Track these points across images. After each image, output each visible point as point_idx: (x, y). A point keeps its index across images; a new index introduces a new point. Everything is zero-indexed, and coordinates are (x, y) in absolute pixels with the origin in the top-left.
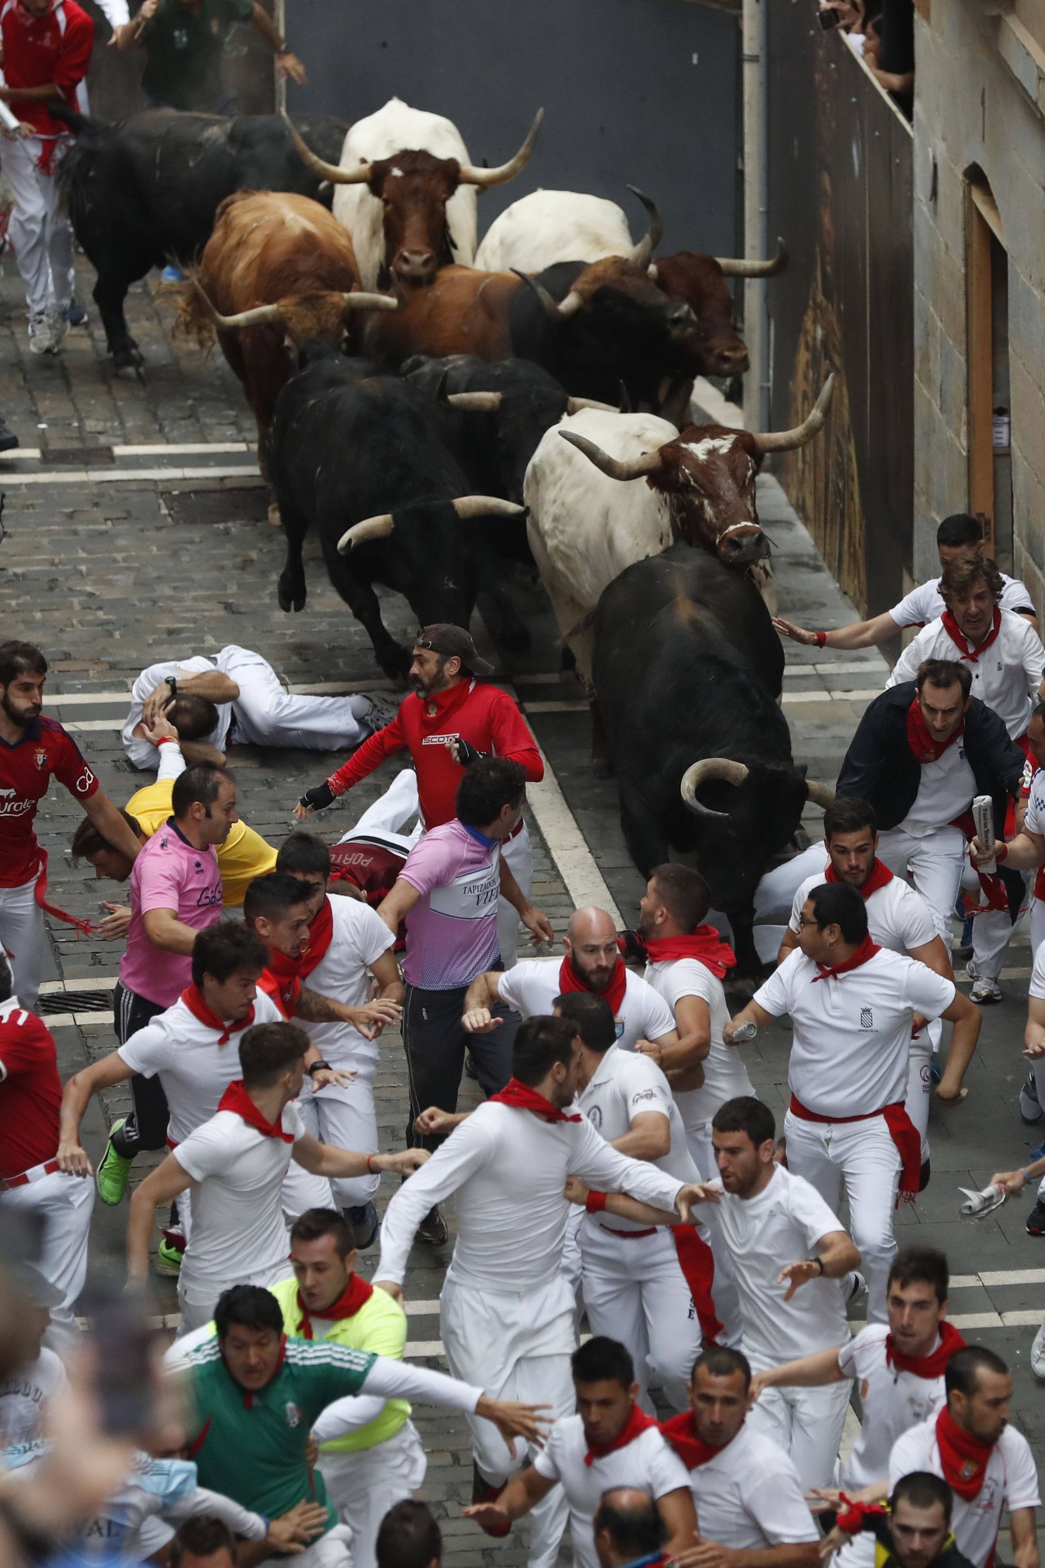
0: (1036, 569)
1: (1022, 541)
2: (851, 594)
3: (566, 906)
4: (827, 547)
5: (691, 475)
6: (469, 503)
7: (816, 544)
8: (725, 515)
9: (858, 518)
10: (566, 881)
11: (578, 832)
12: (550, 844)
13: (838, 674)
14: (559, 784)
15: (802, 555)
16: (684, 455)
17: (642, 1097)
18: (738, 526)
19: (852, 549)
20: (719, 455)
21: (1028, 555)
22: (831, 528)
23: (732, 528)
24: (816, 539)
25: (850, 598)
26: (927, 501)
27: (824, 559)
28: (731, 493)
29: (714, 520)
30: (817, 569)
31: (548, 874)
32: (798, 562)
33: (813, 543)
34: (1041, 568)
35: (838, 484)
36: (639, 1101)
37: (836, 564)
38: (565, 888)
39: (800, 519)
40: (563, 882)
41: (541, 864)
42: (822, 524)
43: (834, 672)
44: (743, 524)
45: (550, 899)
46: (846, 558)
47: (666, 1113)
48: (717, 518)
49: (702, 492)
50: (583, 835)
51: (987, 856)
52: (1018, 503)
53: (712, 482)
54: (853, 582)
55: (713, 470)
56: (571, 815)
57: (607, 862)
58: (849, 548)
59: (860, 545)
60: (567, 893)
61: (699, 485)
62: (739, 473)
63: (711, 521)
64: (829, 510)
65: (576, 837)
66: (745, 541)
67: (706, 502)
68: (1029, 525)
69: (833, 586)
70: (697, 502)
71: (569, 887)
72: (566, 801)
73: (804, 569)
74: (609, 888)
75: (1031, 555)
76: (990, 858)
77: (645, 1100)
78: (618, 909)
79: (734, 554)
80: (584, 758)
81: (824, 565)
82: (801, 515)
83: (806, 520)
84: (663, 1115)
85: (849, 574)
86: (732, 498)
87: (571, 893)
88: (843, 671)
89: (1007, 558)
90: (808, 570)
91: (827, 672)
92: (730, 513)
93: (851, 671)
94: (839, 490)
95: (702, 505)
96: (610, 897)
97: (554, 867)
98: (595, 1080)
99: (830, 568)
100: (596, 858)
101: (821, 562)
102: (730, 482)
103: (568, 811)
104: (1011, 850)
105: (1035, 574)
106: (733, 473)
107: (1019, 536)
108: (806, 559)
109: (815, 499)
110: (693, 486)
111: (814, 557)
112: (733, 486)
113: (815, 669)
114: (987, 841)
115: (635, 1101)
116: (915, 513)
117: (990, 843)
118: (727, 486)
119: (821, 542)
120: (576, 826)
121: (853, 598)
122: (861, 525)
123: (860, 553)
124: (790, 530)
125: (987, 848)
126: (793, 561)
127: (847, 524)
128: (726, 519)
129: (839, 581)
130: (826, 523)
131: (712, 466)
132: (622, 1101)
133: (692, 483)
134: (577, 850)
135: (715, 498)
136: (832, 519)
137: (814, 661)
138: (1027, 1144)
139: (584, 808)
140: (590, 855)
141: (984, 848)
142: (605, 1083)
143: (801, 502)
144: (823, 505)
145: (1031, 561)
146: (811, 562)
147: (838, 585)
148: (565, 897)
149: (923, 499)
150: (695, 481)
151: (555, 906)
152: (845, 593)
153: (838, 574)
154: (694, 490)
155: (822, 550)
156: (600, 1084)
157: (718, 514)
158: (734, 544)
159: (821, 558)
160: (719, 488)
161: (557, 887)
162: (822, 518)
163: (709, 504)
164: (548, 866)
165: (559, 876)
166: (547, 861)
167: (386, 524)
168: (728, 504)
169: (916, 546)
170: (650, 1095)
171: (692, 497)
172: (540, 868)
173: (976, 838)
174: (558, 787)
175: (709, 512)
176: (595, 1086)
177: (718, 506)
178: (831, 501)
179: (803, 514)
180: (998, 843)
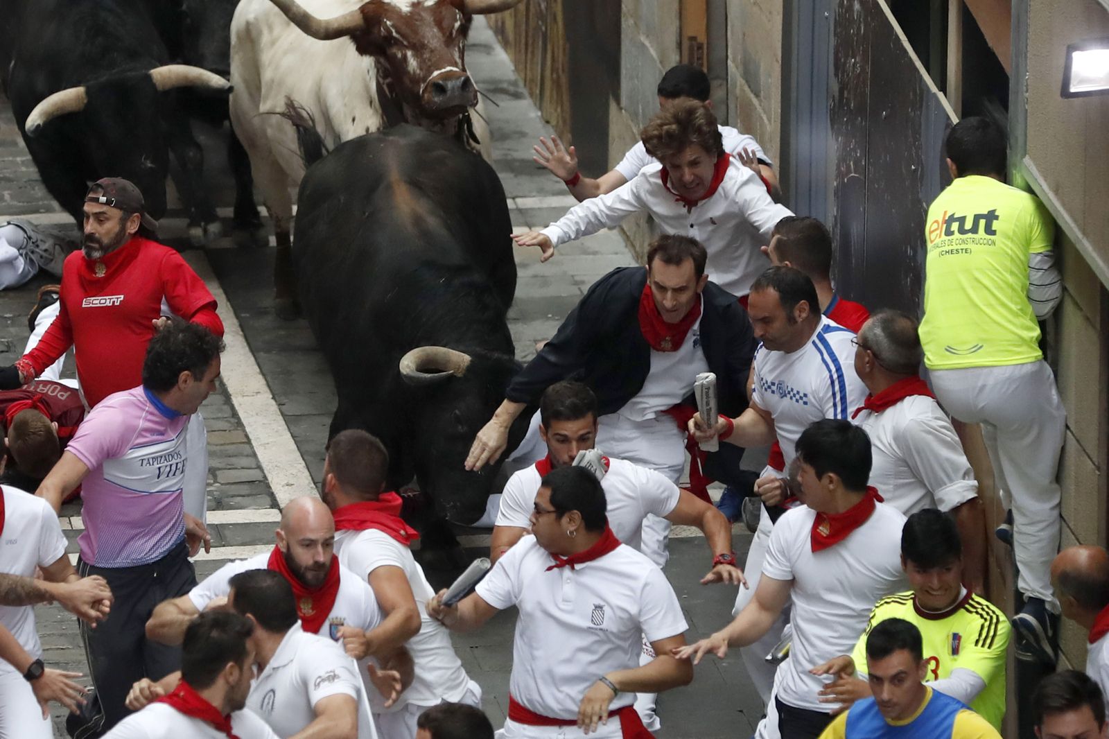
0: (752, 96)
1: (737, 68)
2: (554, 122)
3: (247, 456)
4: (528, 72)
5: (393, 26)
6: (168, 73)
7: (517, 69)
8: (429, 63)
9: (561, 42)
10: (248, 429)
11: (261, 377)
12: (230, 390)
13: (539, 209)
14: (241, 326)
15: (501, 81)
16: (386, 10)
17: (323, 680)
18: (443, 70)
19: (555, 76)
20: (423, 7)
21: (744, 82)
22: (533, 52)
23: (436, 73)
24: (516, 62)
25: (553, 127)
26: (635, 23)
27: (525, 85)
28: (435, 40)
29: (418, 71)
30: (517, 96)
31: (229, 422)
32: (497, 89)
33: (513, 68)
34: (757, 95)
35: (540, 5)
36: (322, 685)
37: (538, 92)
38: (247, 436)
39: (499, 42)
40: (244, 431)
41: (220, 410)
42: (523, 46)
43: (536, 206)
44: (449, 68)
45: (231, 449)
46: (548, 84)
47: (354, 694)
48: (421, 69)
49: (405, 43)
50: (266, 380)
51: (708, 434)
52: (732, 26)
53: (416, 32)
54: (556, 110)
55: (417, 20)
56: (253, 359)
57: (291, 409)
58: (552, 74)
59: (563, 70)
60: (249, 442)
61: (402, 36)
62: (445, 24)
63: (414, 73)
64: (530, 34)
65: (258, 382)
66: (450, 85)
67: (409, 53)
68: (745, 51)
69: (535, 114)
70: (399, 55)
71: (251, 436)
72: (249, 344)
73: (503, 96)
74: (293, 437)
75: (747, 81)
76: (711, 437)
77: (326, 683)
78: (303, 459)
79: (437, 99)
80: (268, 299)
81: (525, 91)
82: (500, 37)
83: (505, 44)
84: (351, 697)
85: (551, 102)
86: (438, 45)
87: (253, 442)
88: (545, 205)
89: (721, 85)
90: (508, 97)
91: (528, 206)
92: (434, 60)
93: (553, 205)
94: (541, 10)
95: (405, 57)
96: (294, 447)
97: (235, 414)
98: (273, 663)
99: (531, 95)
100: (280, 405)
101: (522, 89)
102: (435, 30)
103: (250, 354)
104: (738, 426)
105: (750, 103)
106: (439, 23)
107: (734, 61)
108: (505, 86)
109: (515, 23)
110: (395, 38)
111: (515, 84)
112: (440, 35)
113: (515, 203)
114: (709, 419)
115: (317, 685)
116: (623, 36)
117: (713, 421)
118: (432, 36)
119: (521, 67)
120: (258, 370)
121: (556, 128)
122: (564, 50)
123: (564, 80)
124: (489, 54)
125: (709, 426)
126: (492, 87)
127: (549, 47)
128: (430, 67)
129: (541, 109)
130: (526, 49)
131: (416, 17)
132: (304, 686)
133: (394, 34)
134: (259, 396)
135: (418, 48)
136: (533, 43)
137: (514, 194)
138: (741, 711)
139: (268, 351)
140: (273, 402)
141: (705, 426)
142: (284, 666)
143: (500, 24)
144: (523, 27)
145: (746, 88)
146: (512, 89)
147: (539, 114)
148: (247, 446)
149: (631, 22)
150: (397, 32)
151: (236, 456)
152: (548, 122)
153: (540, 104)
154: (397, 42)
155: (523, 76)
156: (278, 668)
157: (422, 63)
158: (439, 88)
159: (521, 84)
160: (423, 37)
161: (237, 436)
162: (523, 41)
163: (413, 55)
164: (228, 413)
165: (239, 424)
166: (226, 408)
167: (78, 97)
168: (432, 51)
169: (623, 71)
170: (332, 677)
171: (394, 50)
172: (220, 415)
173: (697, 415)
174: (239, 329)
175: (413, 63)
176: (274, 669)
177: (422, 55)
178: (532, 23)
179: (503, 36)
180: (721, 420)
